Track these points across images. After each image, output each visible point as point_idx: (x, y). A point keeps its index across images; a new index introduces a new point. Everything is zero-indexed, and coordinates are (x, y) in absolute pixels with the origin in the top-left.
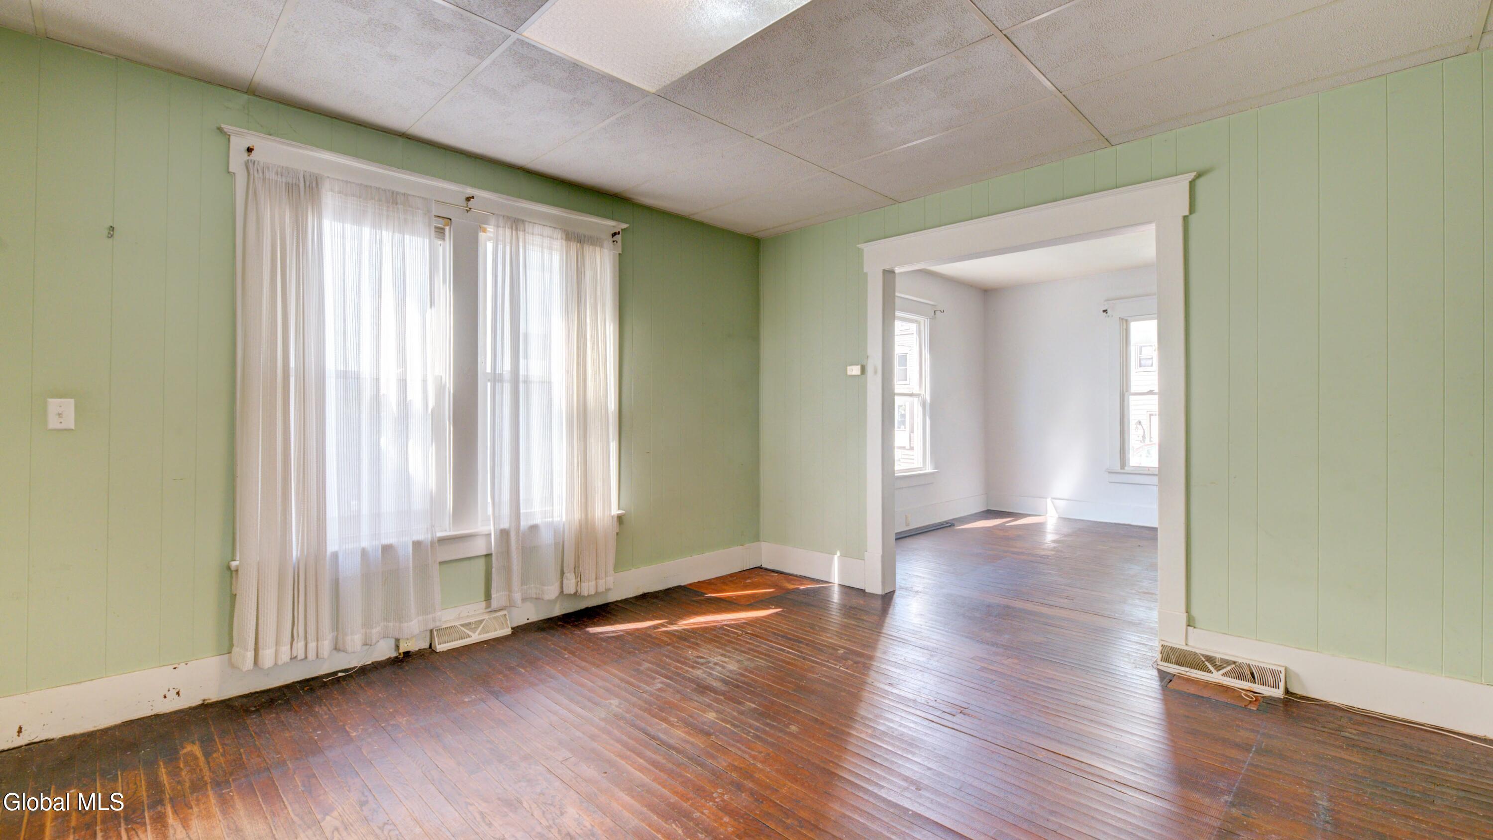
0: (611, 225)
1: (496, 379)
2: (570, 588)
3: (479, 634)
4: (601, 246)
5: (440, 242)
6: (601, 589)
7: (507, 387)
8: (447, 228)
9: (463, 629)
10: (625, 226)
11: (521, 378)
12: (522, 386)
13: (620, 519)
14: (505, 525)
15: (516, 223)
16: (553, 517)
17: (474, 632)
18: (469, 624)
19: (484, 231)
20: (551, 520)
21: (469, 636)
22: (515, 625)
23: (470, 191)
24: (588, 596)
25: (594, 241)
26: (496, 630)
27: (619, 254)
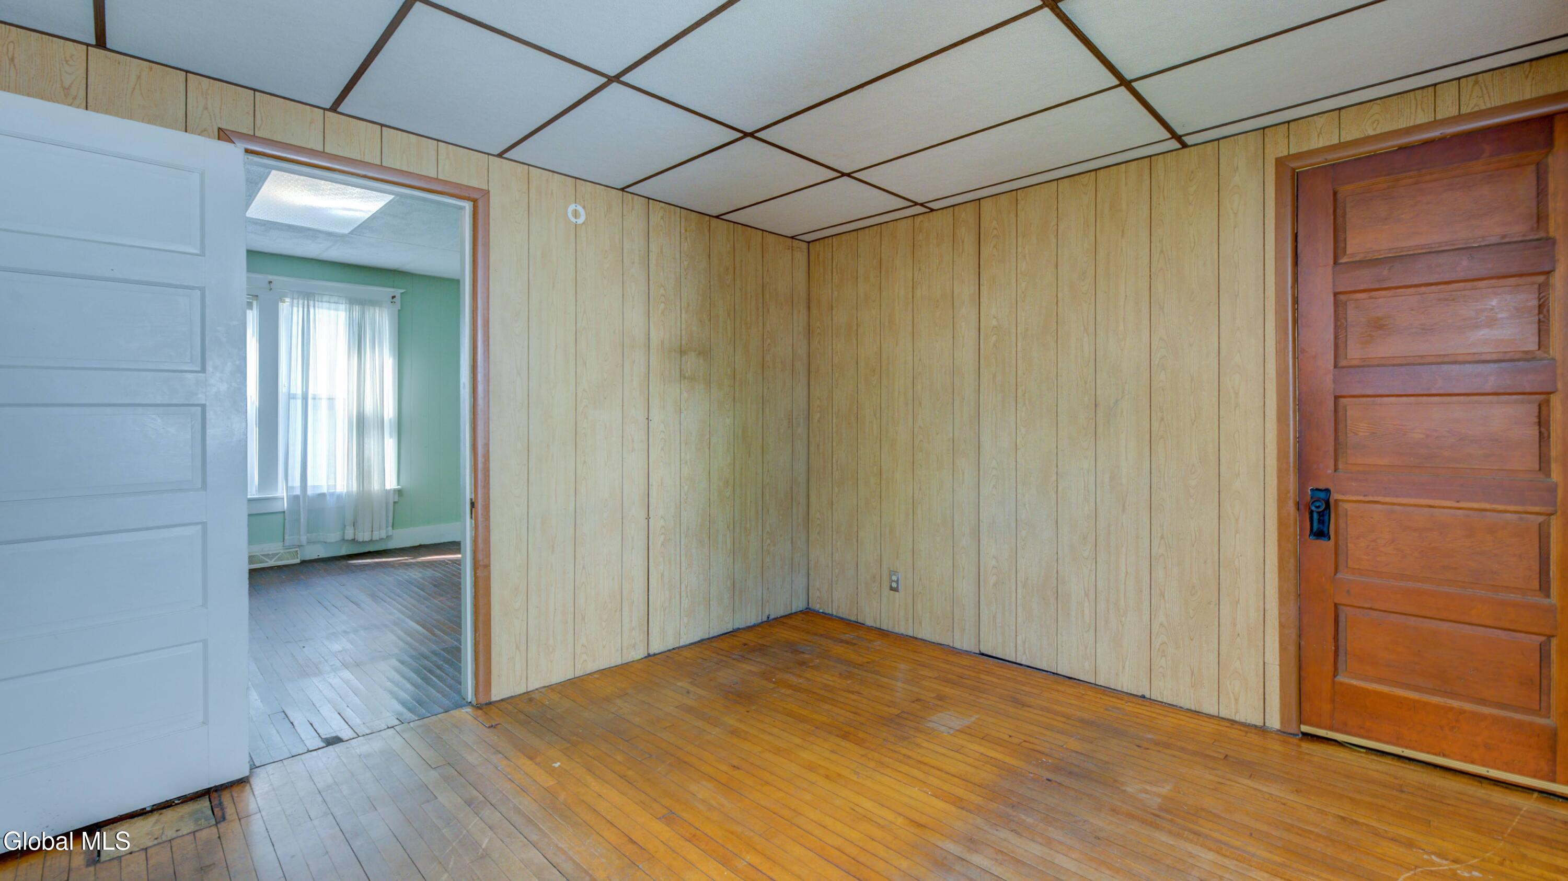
0: (390, 291)
1: (291, 397)
2: (349, 535)
3: (275, 561)
4: (380, 306)
5: (251, 311)
6: (376, 537)
7: (299, 402)
8: (255, 303)
9: (263, 557)
10: (404, 290)
11: (310, 396)
12: (310, 401)
13: (399, 492)
14: (298, 492)
15: (308, 296)
16: (335, 489)
17: (271, 560)
18: (268, 555)
19: (284, 302)
20: (333, 491)
21: (267, 562)
22: (302, 559)
23: (270, 278)
24: (363, 542)
25: (374, 303)
26: (288, 560)
27: (399, 310)
